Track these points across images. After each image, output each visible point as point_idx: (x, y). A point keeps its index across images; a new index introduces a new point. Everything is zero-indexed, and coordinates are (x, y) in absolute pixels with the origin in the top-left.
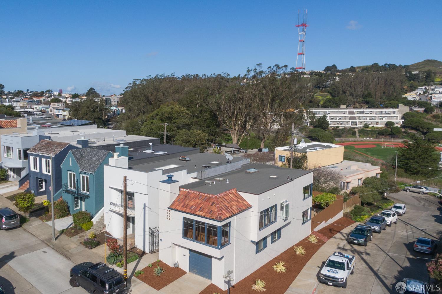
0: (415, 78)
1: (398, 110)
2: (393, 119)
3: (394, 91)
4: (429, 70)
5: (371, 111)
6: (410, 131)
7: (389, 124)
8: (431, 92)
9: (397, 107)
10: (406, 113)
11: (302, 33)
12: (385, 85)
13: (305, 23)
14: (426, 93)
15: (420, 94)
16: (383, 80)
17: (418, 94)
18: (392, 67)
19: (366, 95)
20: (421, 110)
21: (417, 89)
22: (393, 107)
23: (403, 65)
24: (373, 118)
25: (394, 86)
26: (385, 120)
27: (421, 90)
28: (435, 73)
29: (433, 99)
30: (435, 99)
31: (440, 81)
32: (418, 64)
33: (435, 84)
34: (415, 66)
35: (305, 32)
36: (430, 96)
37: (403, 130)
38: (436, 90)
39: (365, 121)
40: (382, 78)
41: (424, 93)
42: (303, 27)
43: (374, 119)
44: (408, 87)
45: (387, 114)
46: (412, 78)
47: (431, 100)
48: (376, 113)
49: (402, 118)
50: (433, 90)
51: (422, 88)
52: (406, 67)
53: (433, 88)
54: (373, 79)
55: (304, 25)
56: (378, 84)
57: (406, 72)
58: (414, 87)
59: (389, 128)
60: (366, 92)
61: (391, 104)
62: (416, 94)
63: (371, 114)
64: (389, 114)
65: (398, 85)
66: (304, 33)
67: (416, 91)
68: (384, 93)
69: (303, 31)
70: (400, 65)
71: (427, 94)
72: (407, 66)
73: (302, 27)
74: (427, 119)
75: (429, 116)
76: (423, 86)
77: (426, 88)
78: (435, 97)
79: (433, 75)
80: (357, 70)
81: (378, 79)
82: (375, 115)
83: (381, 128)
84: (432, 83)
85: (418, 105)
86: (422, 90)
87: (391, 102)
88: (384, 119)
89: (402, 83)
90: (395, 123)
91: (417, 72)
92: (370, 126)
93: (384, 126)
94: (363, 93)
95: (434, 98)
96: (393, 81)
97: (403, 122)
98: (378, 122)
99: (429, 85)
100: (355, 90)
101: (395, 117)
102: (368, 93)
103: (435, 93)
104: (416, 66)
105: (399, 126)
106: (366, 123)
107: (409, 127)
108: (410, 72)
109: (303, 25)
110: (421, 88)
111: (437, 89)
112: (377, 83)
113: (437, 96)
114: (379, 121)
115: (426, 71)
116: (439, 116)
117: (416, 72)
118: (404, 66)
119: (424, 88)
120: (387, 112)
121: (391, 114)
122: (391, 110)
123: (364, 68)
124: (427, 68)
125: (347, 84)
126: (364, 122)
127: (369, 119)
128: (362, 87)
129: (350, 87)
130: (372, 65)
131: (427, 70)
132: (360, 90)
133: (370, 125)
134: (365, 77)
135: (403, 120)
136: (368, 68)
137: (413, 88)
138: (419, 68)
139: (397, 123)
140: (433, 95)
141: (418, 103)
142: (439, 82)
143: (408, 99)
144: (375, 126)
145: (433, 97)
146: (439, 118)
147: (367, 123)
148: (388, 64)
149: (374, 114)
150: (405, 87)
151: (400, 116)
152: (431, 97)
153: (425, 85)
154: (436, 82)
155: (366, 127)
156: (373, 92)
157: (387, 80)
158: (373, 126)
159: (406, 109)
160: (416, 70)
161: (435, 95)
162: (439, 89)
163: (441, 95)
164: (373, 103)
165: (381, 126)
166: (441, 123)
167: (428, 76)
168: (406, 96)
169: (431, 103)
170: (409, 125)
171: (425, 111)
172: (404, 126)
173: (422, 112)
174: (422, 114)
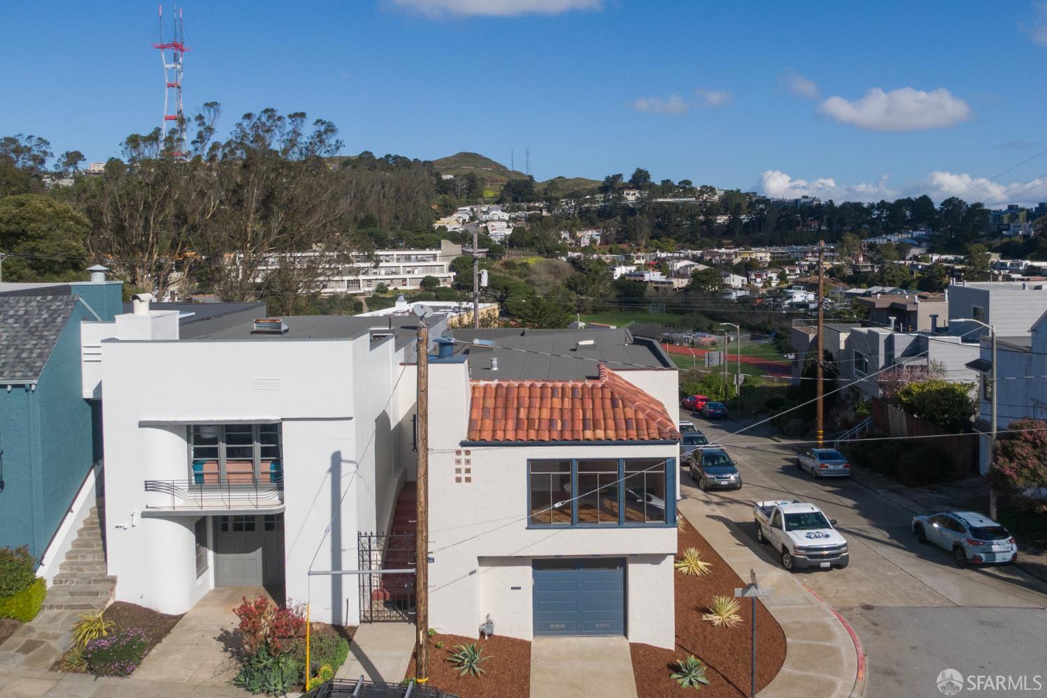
0: (448, 189)
1: (440, 251)
2: (434, 272)
3: (416, 215)
4: (472, 174)
5: (387, 255)
7: (429, 283)
8: (484, 217)
9: (438, 247)
10: (458, 259)
11: (172, 65)
12: (396, 200)
14: (475, 220)
15: (464, 220)
16: (393, 189)
17: (461, 220)
18: (400, 163)
19: (363, 221)
20: (481, 252)
21: (457, 211)
22: (430, 247)
23: (422, 160)
24: (393, 270)
25: (414, 203)
26: (420, 274)
27: (464, 213)
28: (483, 180)
29: (491, 232)
30: (494, 232)
31: (493, 197)
32: (447, 159)
33: (486, 203)
34: (443, 165)
36: (484, 225)
38: (491, 214)
39: (379, 277)
40: (390, 184)
41: (472, 219)
42: (174, 51)
43: (395, 273)
44: (439, 206)
45: (420, 261)
46: (444, 187)
47: (488, 233)
48: (398, 260)
49: (451, 269)
50: (484, 213)
51: (465, 208)
52: (428, 164)
53: (484, 209)
54: (373, 187)
55: (177, 46)
56: (384, 197)
57: (431, 175)
58: (450, 207)
59: (431, 291)
60: (362, 215)
61: (422, 239)
62: (457, 220)
63: (387, 261)
64: (425, 260)
65: (422, 200)
67: (456, 215)
68: (397, 218)
69: (175, 59)
70: (416, 160)
71: (477, 222)
72: (430, 162)
75: (497, 265)
76: (465, 206)
77: (472, 210)
78: (493, 228)
79: (479, 184)
80: (329, 166)
81: (383, 187)
82: (397, 264)
83: (414, 291)
84: (480, 200)
86: (467, 213)
87: (422, 235)
88: (416, 271)
89: (427, 198)
90: (441, 280)
91: (452, 176)
92: (390, 288)
93: (418, 287)
94: (356, 217)
95: (493, 230)
96: (412, 191)
97: (454, 277)
98: (405, 280)
99: (477, 204)
101: (438, 267)
102: (367, 216)
103: (492, 220)
104: (448, 163)
105: (449, 286)
106: (380, 281)
108: (440, 180)
109: (175, 46)
110: (463, 208)
111: (493, 212)
112: (382, 195)
113: (497, 224)
114: (407, 276)
115: (467, 175)
116: (515, 264)
117: (449, 177)
118: (425, 162)
119: (468, 208)
120: (419, 258)
121: (429, 261)
122: (428, 252)
123: (343, 161)
124: (467, 169)
126: (377, 279)
127: (386, 274)
128: (351, 203)
130: (361, 156)
131: (467, 172)
133: (389, 285)
134: (354, 182)
135: (455, 274)
137: (448, 208)
138: (452, 169)
139: (445, 279)
140: (489, 225)
142: (491, 198)
143: (449, 230)
144: (401, 288)
145: (489, 228)
146: (515, 269)
147: (382, 281)
148: (393, 155)
149: (393, 261)
150: (435, 207)
151: (446, 264)
152: (486, 228)
153: (468, 203)
154: (486, 197)
155: (381, 292)
156: (376, 215)
157: (399, 189)
158: (396, 289)
159: (455, 250)
160: (447, 171)
161: (493, 223)
162: (497, 213)
163: (505, 224)
164: (381, 239)
165: (412, 288)
166: (520, 277)
167: (471, 186)
168: (442, 225)
169: (491, 240)
170: (468, 284)
171: (488, 253)
172: (458, 286)
173: (484, 256)
174: (485, 260)
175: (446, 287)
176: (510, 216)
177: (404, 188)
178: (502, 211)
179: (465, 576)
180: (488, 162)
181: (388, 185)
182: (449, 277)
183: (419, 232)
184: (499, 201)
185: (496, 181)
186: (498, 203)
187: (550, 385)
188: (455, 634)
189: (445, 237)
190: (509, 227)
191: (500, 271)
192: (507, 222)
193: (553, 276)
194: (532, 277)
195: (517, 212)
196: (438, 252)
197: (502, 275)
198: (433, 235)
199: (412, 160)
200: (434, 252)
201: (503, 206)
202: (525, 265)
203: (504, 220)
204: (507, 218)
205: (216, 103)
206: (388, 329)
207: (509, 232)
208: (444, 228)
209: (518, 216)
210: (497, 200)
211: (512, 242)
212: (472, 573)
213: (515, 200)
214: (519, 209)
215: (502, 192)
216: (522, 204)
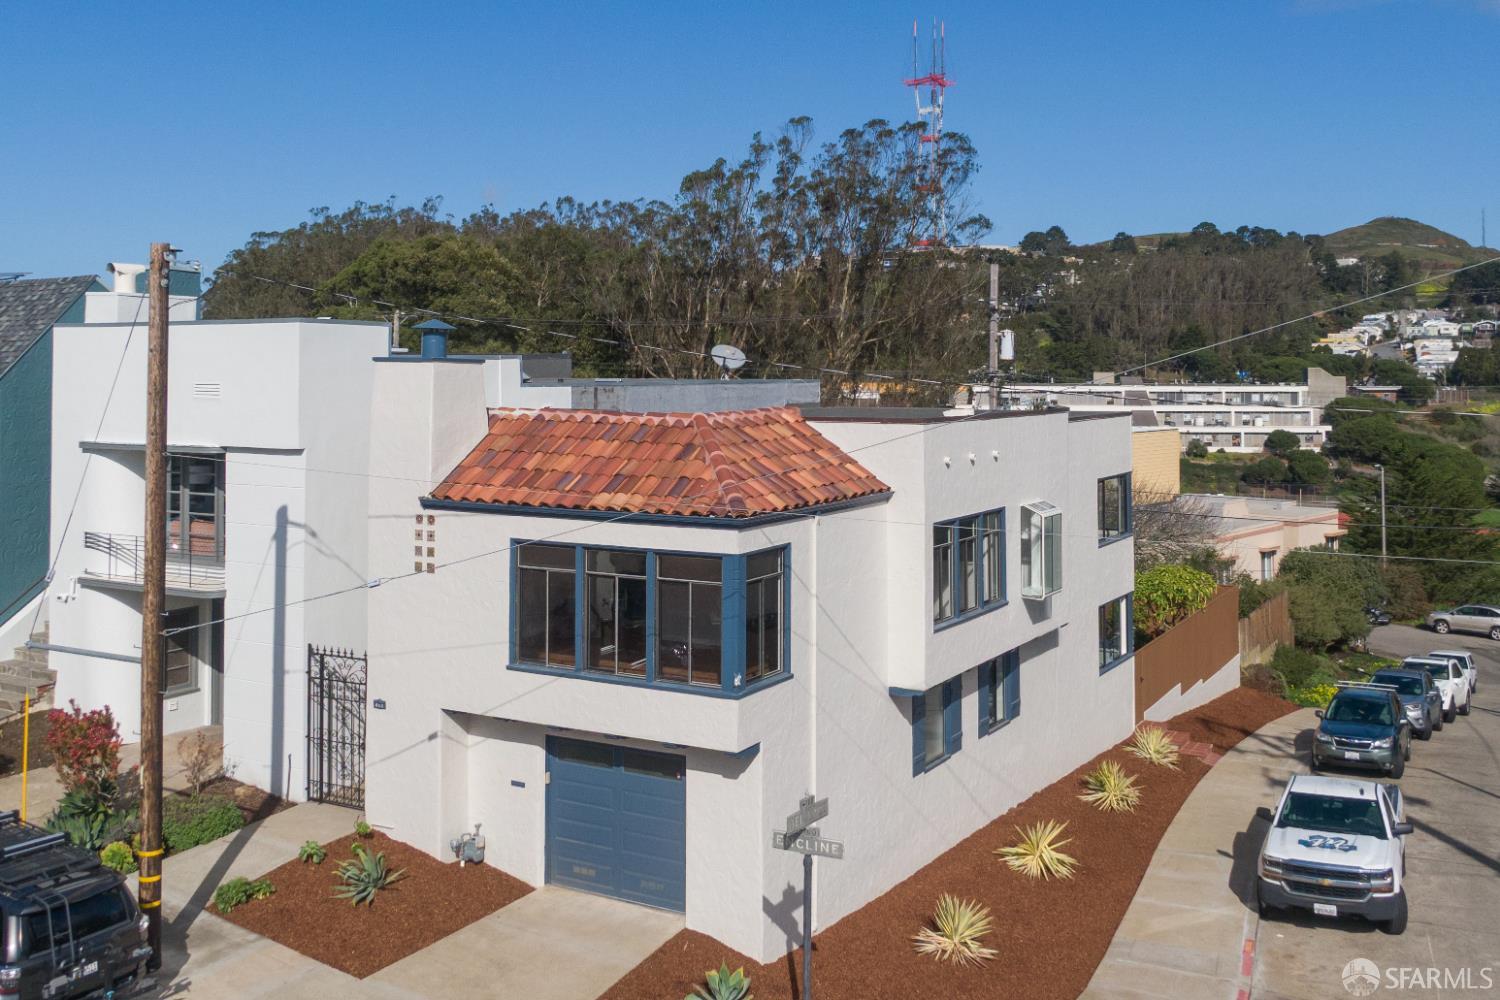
1: (1305, 388)
2: (1292, 424)
4: (1395, 255)
5: (1210, 394)
6: (1357, 469)
7: (1279, 442)
8: (1409, 331)
9: (1303, 379)
10: (1337, 402)
11: (929, 109)
12: (1246, 302)
13: (938, 71)
14: (1393, 337)
15: (1372, 338)
16: (1239, 284)
17: (1366, 338)
18: (1265, 238)
19: (1182, 337)
20: (1388, 391)
21: (1361, 321)
22: (1287, 380)
23: (1303, 233)
24: (1219, 417)
25: (1279, 308)
26: (1265, 426)
27: (1372, 326)
28: (1416, 266)
29: (1420, 358)
30: (1426, 357)
31: (1434, 296)
32: (1351, 231)
33: (1420, 306)
34: (1345, 241)
35: (939, 106)
36: (1409, 346)
37: (1333, 465)
38: (1425, 325)
39: (1192, 429)
40: (1236, 275)
41: (1388, 335)
42: (931, 88)
43: (1218, 423)
44: (1328, 313)
45: (1267, 404)
46: (1340, 281)
47: (1415, 360)
48: (1229, 401)
49: (1324, 420)
50: (1414, 323)
51: (1376, 316)
52: (1314, 241)
53: (1414, 317)
54: (1204, 279)
55: (936, 80)
56: (1224, 297)
57: (1316, 258)
58: (1349, 315)
59: (1282, 456)
60: (1183, 328)
61: (1277, 367)
62: (1358, 337)
63: (1209, 403)
64: (1275, 404)
66: (938, 110)
67: (1357, 329)
69: (933, 100)
70: (1292, 235)
71: (1397, 339)
72: (1317, 237)
73: (928, 88)
74: (1412, 424)
75: (1416, 414)
76: (1379, 311)
77: (1389, 319)
78: (1425, 350)
79: (1408, 271)
80: (1142, 248)
81: (1223, 280)
82: (1227, 409)
83: (1252, 456)
84: (1407, 300)
85: (1372, 377)
86: (1379, 325)
87: (1278, 360)
88: (1259, 421)
89: (1305, 299)
90: (1302, 438)
91: (1355, 260)
92: (1212, 450)
93: (1260, 449)
94: (1173, 331)
95: (1423, 354)
96: (1275, 287)
97: (1327, 433)
98: (1237, 435)
99: (1400, 307)
100: (1140, 319)
101: (1299, 416)
102: (1190, 329)
103: (1425, 337)
104: (1349, 239)
105: (1317, 450)
106: (1194, 437)
107: (1351, 453)
108: (1333, 266)
109: (933, 80)
110: (1373, 316)
111: (1428, 323)
112: (1220, 293)
113: (1432, 344)
114: (1243, 430)
115: (1384, 257)
116: (1454, 416)
117: (1352, 261)
118: (1308, 237)
119: (1382, 316)
120: (1266, 398)
121: (1283, 404)
122: (1282, 388)
123: (1166, 240)
124: (1386, 247)
125: (1111, 294)
126: (1188, 433)
127: (1207, 425)
128: (1167, 307)
129: (1123, 307)
130: (1195, 233)
131: (1386, 252)
132: (1159, 317)
133: (1210, 444)
134: (1173, 272)
135: (1329, 428)
136: (1182, 241)
137: (1345, 316)
138: (1360, 248)
139: (1310, 437)
140: (1419, 344)
141: (1371, 369)
142: (1430, 297)
143: (1335, 352)
144: (1230, 449)
145: (1419, 351)
146: (1452, 424)
147: (1198, 437)
148: (1251, 227)
149: (1220, 402)
150: (1320, 315)
151: (1315, 414)
152: (1412, 351)
153: (1384, 307)
154: (1420, 296)
155: (1196, 455)
156: (1207, 328)
157: (1252, 282)
158: (1221, 451)
159: (1336, 387)
160: (1348, 253)
161: (1426, 342)
162: (1437, 324)
163: (1449, 344)
164: (1210, 367)
165: (1250, 450)
166: (1462, 439)
167: (1391, 277)
168: (1323, 345)
169: (1416, 372)
170: (1352, 446)
171: (1401, 394)
172: (1334, 450)
173: (1392, 398)
174: (1394, 406)
175: (1312, 451)
176: (1460, 330)
177: (1259, 280)
178: (1449, 320)
180: (1429, 233)
181: (1232, 275)
182: (1318, 433)
183: (1275, 354)
184: (1445, 303)
185: (1444, 266)
186: (1441, 306)
189: (1322, 365)
190: (1455, 348)
191: (1422, 427)
192: (1454, 339)
194: (1487, 440)
195: (1474, 322)
196: (1301, 389)
197: (1425, 433)
198: (1298, 360)
199: (1285, 234)
200: (1293, 388)
201: (1451, 312)
202: (1476, 420)
203: (1448, 337)
204: (1455, 333)
205: (808, 119)
207: (1453, 357)
208: (1327, 349)
209: (1476, 329)
210: (1441, 300)
211: (1455, 375)
213: (1477, 300)
214: (1482, 315)
215: (1451, 285)
216: (1489, 307)
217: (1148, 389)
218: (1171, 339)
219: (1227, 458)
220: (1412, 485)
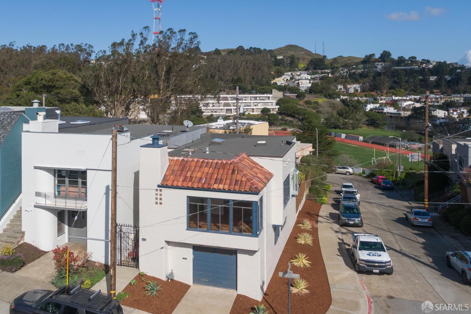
0: (280, 63)
1: (272, 95)
2: (268, 105)
3: (263, 77)
4: (293, 55)
5: (245, 97)
6: (286, 118)
7: (265, 111)
8: (297, 78)
9: (271, 92)
10: (280, 99)
11: (157, 9)
12: (253, 70)
15: (287, 80)
16: (251, 64)
17: (285, 79)
18: (257, 51)
19: (236, 80)
20: (293, 95)
21: (284, 75)
22: (267, 93)
24: (248, 104)
25: (262, 71)
26: (261, 106)
27: (287, 76)
28: (298, 59)
29: (301, 85)
30: (302, 85)
31: (303, 67)
32: (281, 48)
33: (299, 70)
34: (279, 51)
36: (297, 82)
37: (280, 117)
38: (301, 76)
40: (250, 62)
41: (291, 79)
42: (157, 3)
43: (249, 106)
44: (275, 72)
45: (261, 100)
46: (278, 63)
47: (299, 86)
48: (251, 100)
49: (277, 104)
50: (298, 75)
51: (288, 73)
52: (271, 51)
53: (298, 74)
54: (242, 63)
56: (247, 68)
57: (272, 57)
58: (281, 73)
59: (266, 115)
60: (236, 77)
61: (263, 89)
62: (284, 79)
63: (245, 100)
64: (264, 100)
65: (266, 70)
66: (160, 9)
67: (283, 77)
68: (253, 78)
69: (158, 6)
70: (265, 50)
71: (294, 80)
72: (271, 50)
74: (300, 105)
75: (301, 102)
76: (289, 72)
77: (292, 74)
79: (296, 60)
80: (223, 53)
81: (247, 63)
82: (250, 101)
83: (258, 115)
84: (296, 69)
85: (289, 91)
86: (289, 76)
87: (263, 87)
88: (259, 105)
89: (269, 68)
90: (271, 110)
91: (282, 57)
92: (246, 113)
93: (260, 113)
94: (233, 78)
95: (301, 84)
96: (261, 65)
97: (278, 108)
98: (253, 109)
99: (294, 71)
100: (224, 74)
101: (270, 103)
102: (238, 78)
103: (301, 79)
104: (280, 51)
105: (275, 113)
107: (285, 114)
108: (276, 59)
109: (158, 0)
110: (287, 73)
111: (302, 75)
112: (246, 67)
113: (304, 81)
114: (255, 107)
115: (290, 56)
116: (311, 102)
117: (281, 57)
118: (269, 50)
119: (290, 73)
120: (261, 98)
121: (265, 100)
122: (265, 95)
123: (229, 51)
124: (290, 53)
125: (215, 67)
127: (245, 106)
128: (231, 71)
129: (219, 71)
130: (238, 49)
132: (229, 74)
134: (233, 61)
135: (278, 107)
136: (234, 51)
137: (279, 73)
138: (283, 53)
139: (273, 109)
140: (300, 81)
141: (289, 89)
143: (278, 85)
144: (251, 113)
145: (300, 83)
146: (311, 104)
148: (253, 47)
149: (248, 100)
150: (273, 73)
151: (274, 102)
152: (298, 83)
153: (290, 71)
154: (300, 67)
155: (242, 115)
156: (242, 77)
157: (255, 64)
158: (249, 114)
159: (280, 95)
160: (280, 55)
161: (302, 81)
162: (305, 75)
163: (308, 81)
164: (244, 89)
165: (257, 113)
166: (314, 109)
167: (292, 62)
168: (275, 82)
169: (300, 90)
170: (285, 112)
171: (297, 96)
172: (280, 113)
173: (295, 97)
174: (295, 100)
175: (273, 113)
176: (311, 77)
177: (257, 63)
178: (308, 74)
179: (159, 249)
180: (302, 49)
182: (275, 108)
183: (262, 85)
184: (306, 69)
185: (306, 59)
186: (305, 70)
187: (206, 161)
188: (154, 276)
189: (275, 88)
190: (310, 83)
191: (303, 106)
192: (310, 80)
193: (331, 109)
194: (320, 109)
195: (315, 75)
196: (270, 96)
197: (304, 108)
198: (269, 87)
199: (263, 50)
200: (268, 95)
201: (308, 72)
202: (316, 103)
203: (308, 79)
204: (310, 78)
206: (172, 131)
207: (310, 85)
208: (276, 83)
209: (315, 77)
210: (305, 69)
211: (311, 91)
212: (162, 248)
213: (315, 69)
214: (317, 73)
215: (308, 64)
216: (318, 71)
217: (228, 96)
218: (232, 80)
219: (251, 116)
220: (311, 127)
